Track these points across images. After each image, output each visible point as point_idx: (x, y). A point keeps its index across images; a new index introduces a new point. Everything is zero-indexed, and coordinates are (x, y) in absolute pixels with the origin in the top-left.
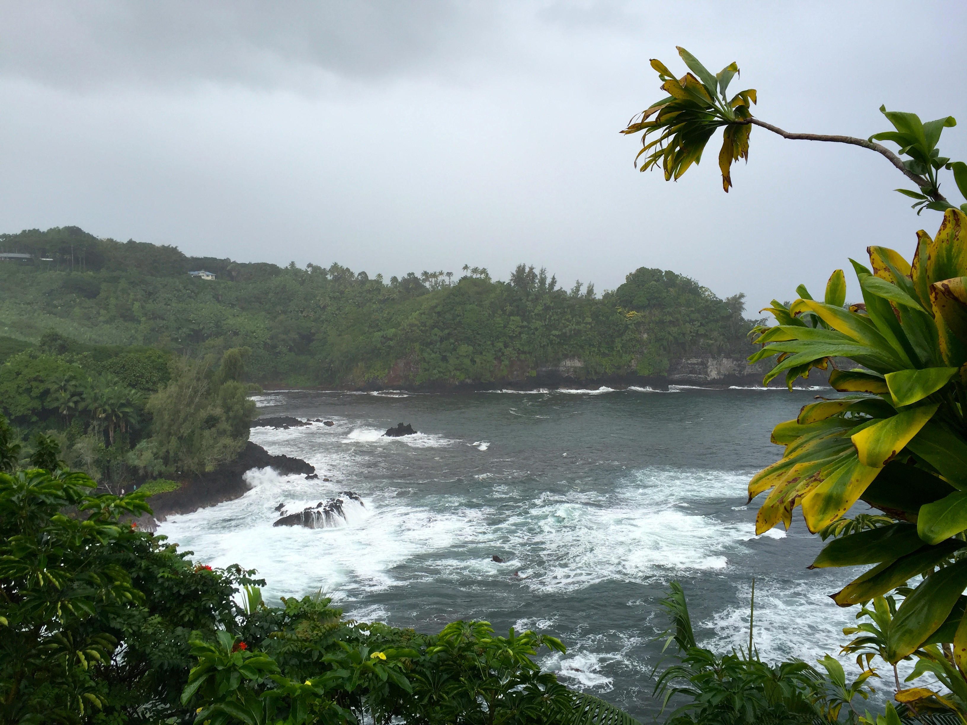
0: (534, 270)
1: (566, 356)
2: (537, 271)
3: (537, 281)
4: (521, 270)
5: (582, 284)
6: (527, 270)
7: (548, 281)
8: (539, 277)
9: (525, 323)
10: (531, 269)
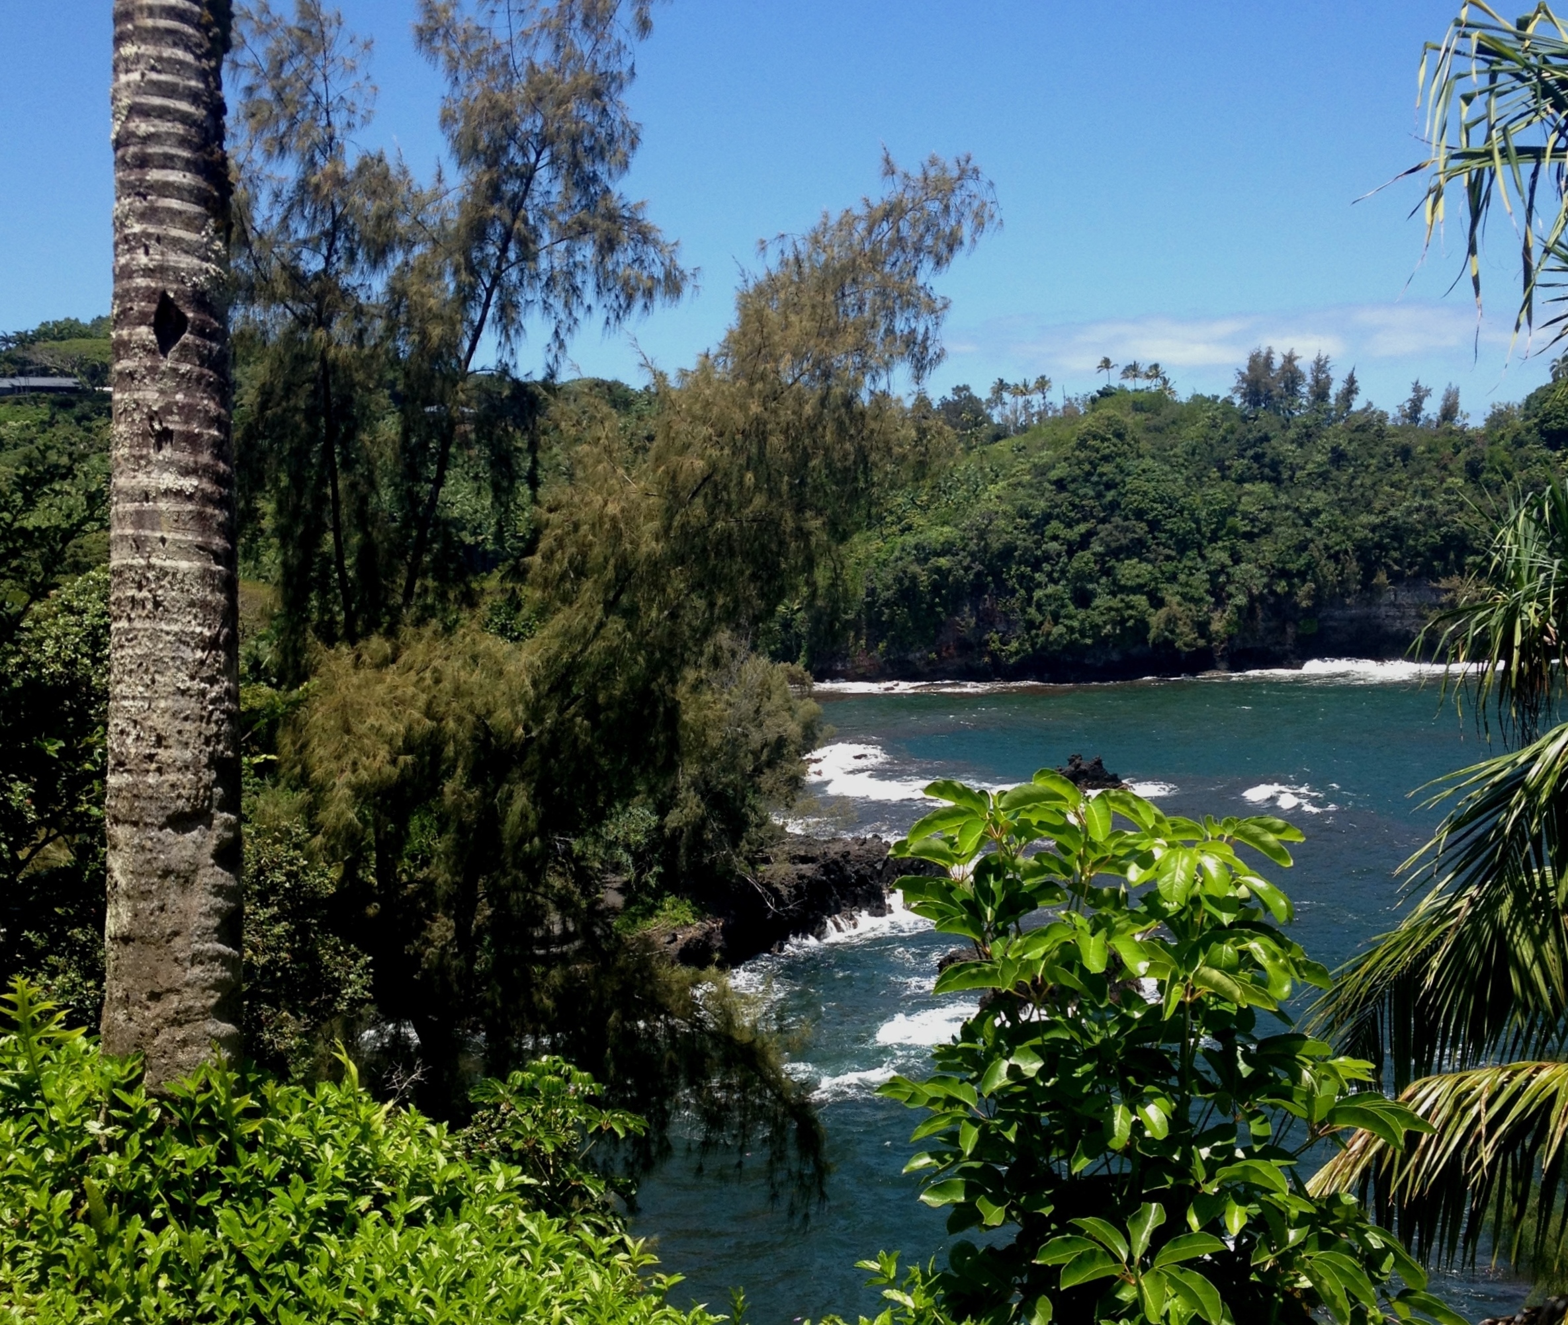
0: (1296, 363)
2: (1305, 364)
3: (1305, 390)
4: (1260, 364)
5: (1428, 392)
6: (1278, 361)
7: (1336, 388)
8: (1309, 379)
9: (1283, 499)
10: (1290, 359)
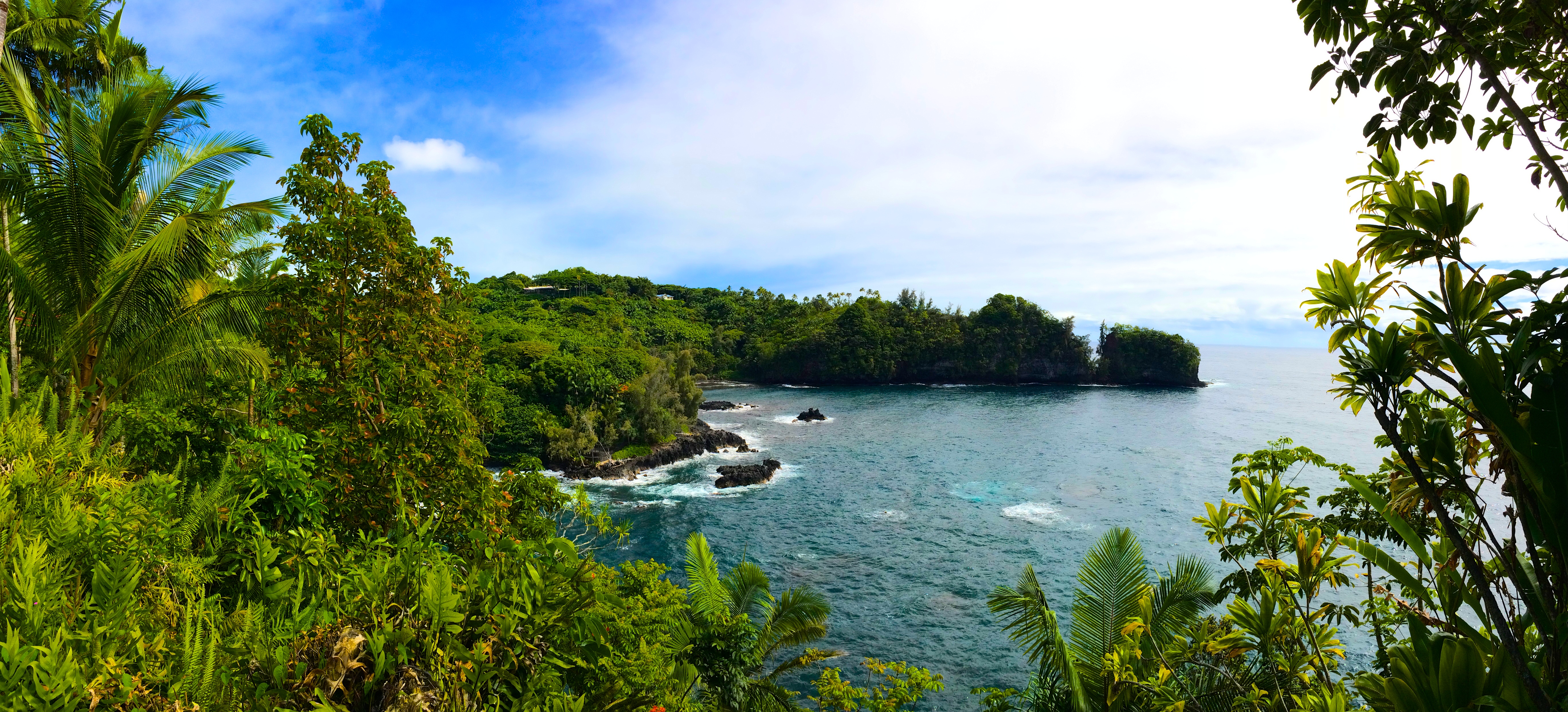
0: (915, 295)
1: (940, 359)
3: (917, 302)
4: (905, 293)
5: (952, 306)
6: (909, 294)
8: (918, 299)
9: (908, 333)
10: (913, 293)
